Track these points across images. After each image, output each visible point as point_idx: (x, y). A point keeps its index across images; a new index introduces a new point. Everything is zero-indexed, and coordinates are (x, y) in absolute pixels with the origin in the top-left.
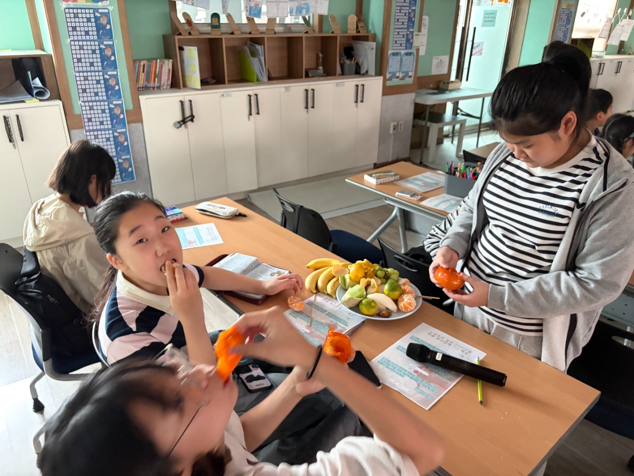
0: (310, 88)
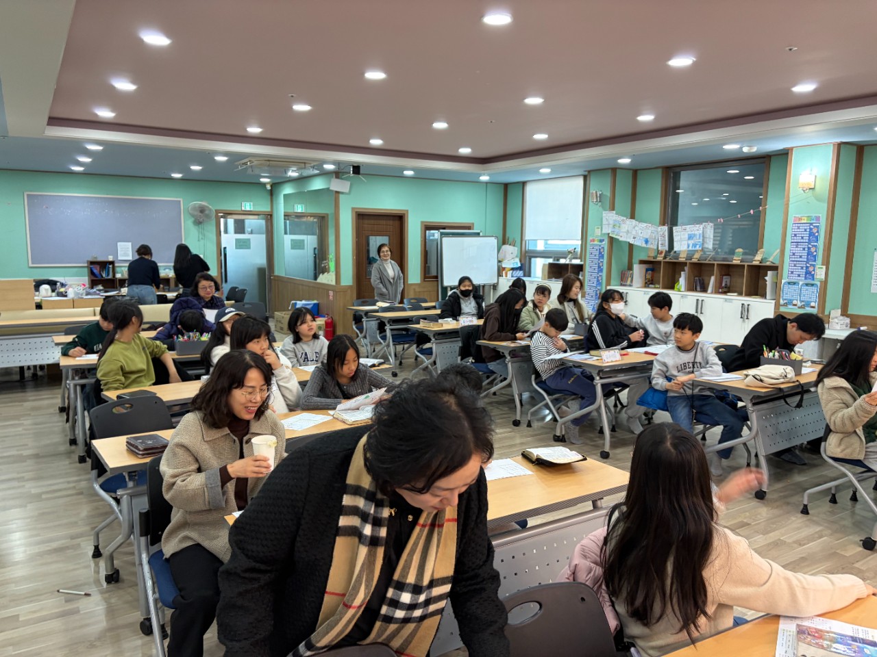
0: (700, 299)
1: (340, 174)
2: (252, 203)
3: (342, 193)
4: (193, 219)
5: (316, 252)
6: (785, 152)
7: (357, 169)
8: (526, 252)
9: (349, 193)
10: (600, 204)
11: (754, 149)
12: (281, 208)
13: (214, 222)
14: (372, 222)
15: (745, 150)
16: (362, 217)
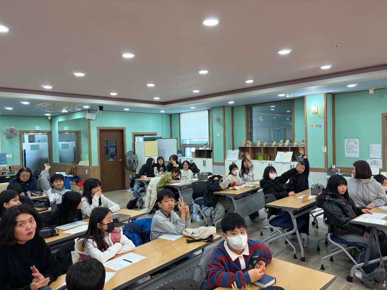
1: (91, 111)
2: (40, 127)
3: (92, 120)
4: (6, 136)
5: (75, 150)
6: (303, 97)
7: (101, 108)
8: (183, 145)
9: (95, 120)
10: (218, 122)
11: (291, 96)
12: (56, 129)
13: (18, 137)
14: (107, 133)
15: (288, 96)
16: (102, 131)
